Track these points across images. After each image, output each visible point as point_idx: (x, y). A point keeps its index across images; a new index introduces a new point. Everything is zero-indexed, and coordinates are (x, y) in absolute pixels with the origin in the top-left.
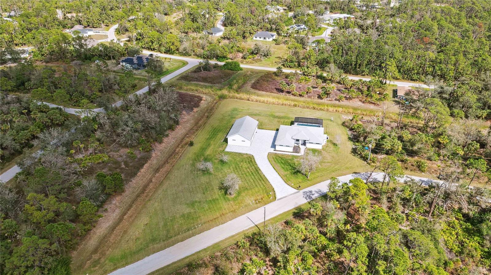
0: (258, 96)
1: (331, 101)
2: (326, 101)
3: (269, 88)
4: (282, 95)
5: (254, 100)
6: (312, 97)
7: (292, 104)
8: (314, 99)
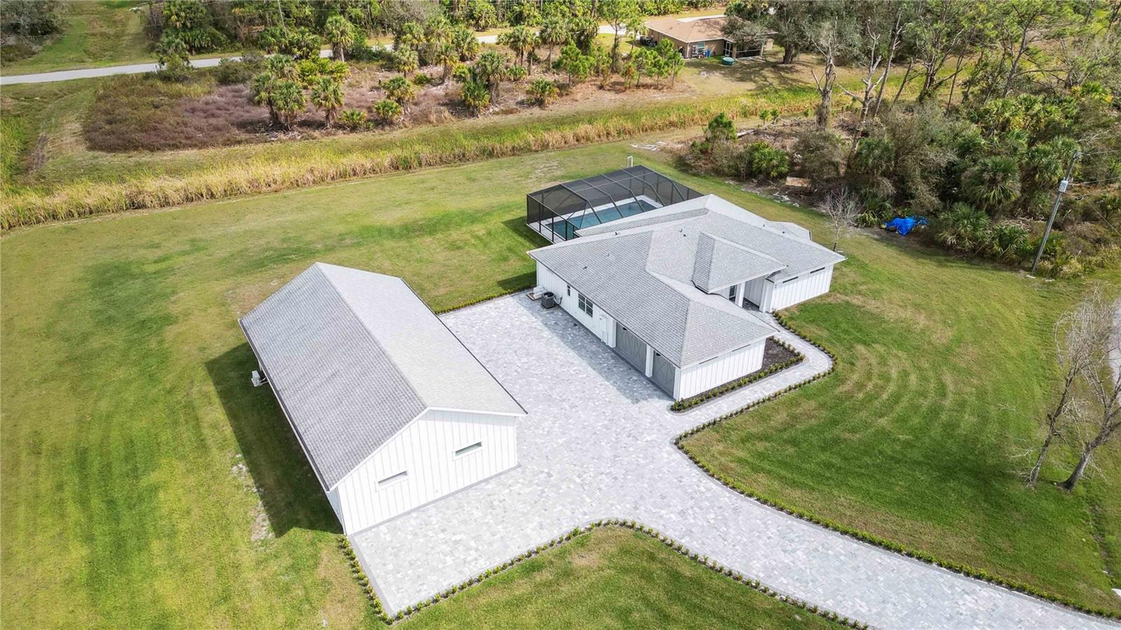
0: (174, 172)
1: (511, 112)
2: (496, 118)
3: (200, 129)
4: (292, 141)
5: (175, 197)
6: (433, 118)
7: (386, 163)
8: (440, 121)
